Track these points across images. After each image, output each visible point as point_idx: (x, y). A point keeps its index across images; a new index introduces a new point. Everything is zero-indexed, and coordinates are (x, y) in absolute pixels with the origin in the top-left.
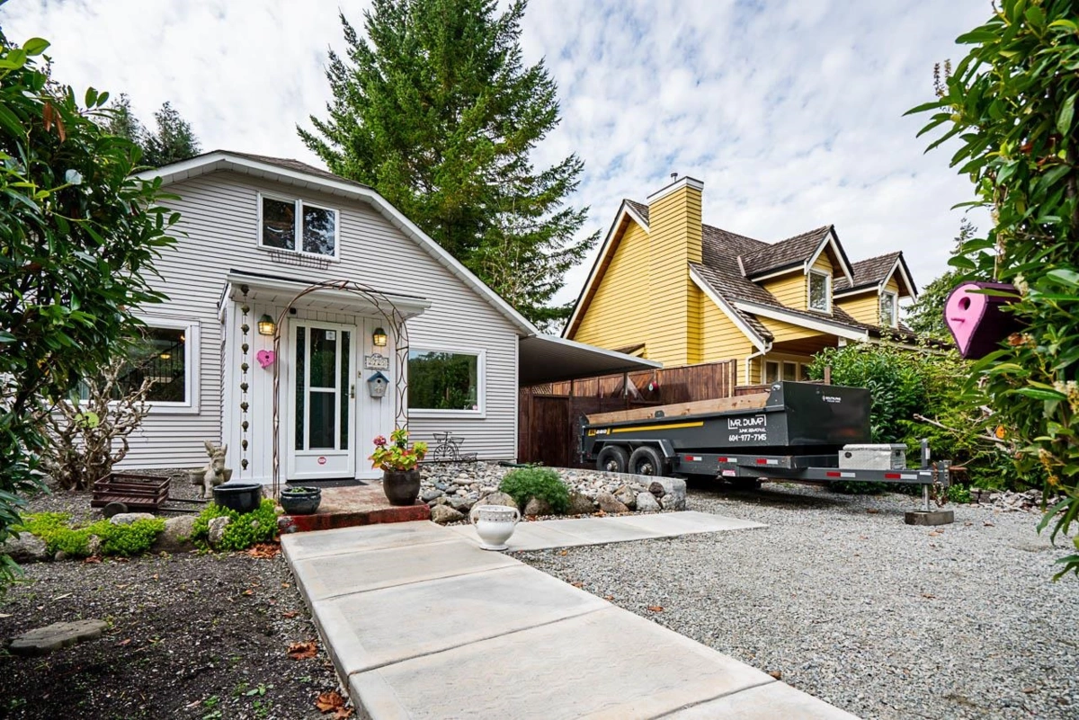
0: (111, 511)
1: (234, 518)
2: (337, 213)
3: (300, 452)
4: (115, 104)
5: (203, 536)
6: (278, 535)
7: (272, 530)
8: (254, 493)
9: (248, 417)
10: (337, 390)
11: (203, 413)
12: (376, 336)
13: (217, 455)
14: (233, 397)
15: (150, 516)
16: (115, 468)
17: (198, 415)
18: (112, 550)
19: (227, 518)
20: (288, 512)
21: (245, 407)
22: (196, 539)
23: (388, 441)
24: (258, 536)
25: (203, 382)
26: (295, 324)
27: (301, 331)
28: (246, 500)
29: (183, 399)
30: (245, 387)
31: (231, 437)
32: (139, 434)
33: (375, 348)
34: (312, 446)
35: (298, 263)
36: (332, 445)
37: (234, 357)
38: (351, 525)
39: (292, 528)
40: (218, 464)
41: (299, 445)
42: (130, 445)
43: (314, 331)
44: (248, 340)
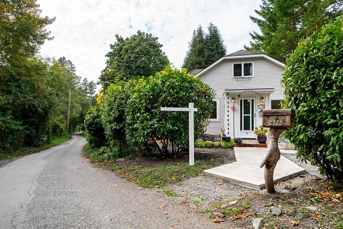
0: (205, 140)
1: (225, 143)
2: (253, 63)
3: (241, 131)
4: (198, 29)
5: (220, 146)
6: (233, 147)
7: (232, 146)
8: (229, 138)
9: (229, 122)
10: (251, 115)
11: (220, 121)
12: (261, 100)
13: (223, 131)
14: (226, 118)
15: (212, 142)
16: (205, 133)
17: (219, 122)
18: (206, 147)
19: (224, 143)
20: (236, 143)
21: (228, 120)
22: (219, 146)
23: (258, 128)
24: (230, 147)
25: (221, 114)
26: (240, 99)
27: (241, 101)
28: (228, 140)
29: (216, 118)
30: (228, 116)
31: (226, 127)
32: (208, 126)
33: (261, 103)
34: (244, 129)
35: (243, 79)
36: (249, 130)
37: (226, 109)
38: (249, 147)
39: (236, 146)
40: (223, 133)
41: (241, 129)
42: (207, 129)
43: (244, 100)
44: (229, 105)
